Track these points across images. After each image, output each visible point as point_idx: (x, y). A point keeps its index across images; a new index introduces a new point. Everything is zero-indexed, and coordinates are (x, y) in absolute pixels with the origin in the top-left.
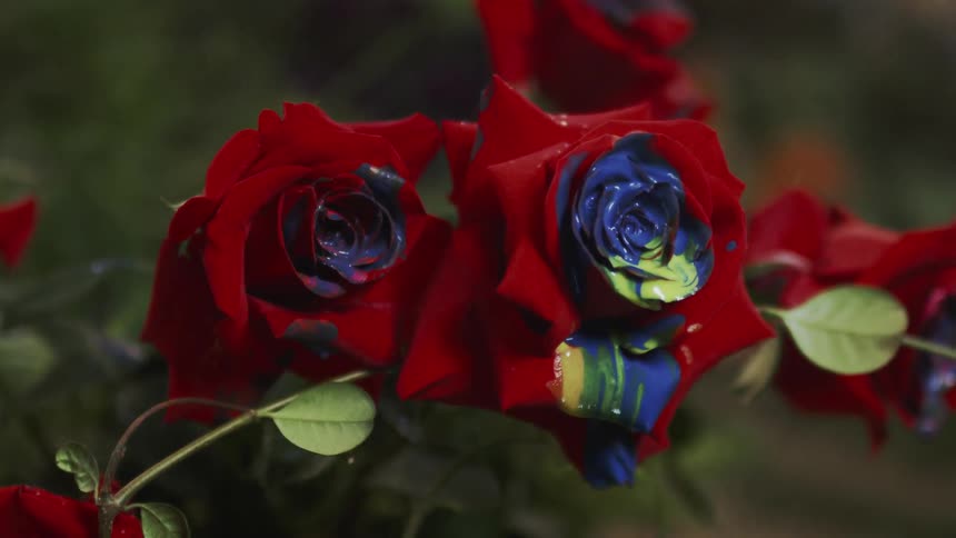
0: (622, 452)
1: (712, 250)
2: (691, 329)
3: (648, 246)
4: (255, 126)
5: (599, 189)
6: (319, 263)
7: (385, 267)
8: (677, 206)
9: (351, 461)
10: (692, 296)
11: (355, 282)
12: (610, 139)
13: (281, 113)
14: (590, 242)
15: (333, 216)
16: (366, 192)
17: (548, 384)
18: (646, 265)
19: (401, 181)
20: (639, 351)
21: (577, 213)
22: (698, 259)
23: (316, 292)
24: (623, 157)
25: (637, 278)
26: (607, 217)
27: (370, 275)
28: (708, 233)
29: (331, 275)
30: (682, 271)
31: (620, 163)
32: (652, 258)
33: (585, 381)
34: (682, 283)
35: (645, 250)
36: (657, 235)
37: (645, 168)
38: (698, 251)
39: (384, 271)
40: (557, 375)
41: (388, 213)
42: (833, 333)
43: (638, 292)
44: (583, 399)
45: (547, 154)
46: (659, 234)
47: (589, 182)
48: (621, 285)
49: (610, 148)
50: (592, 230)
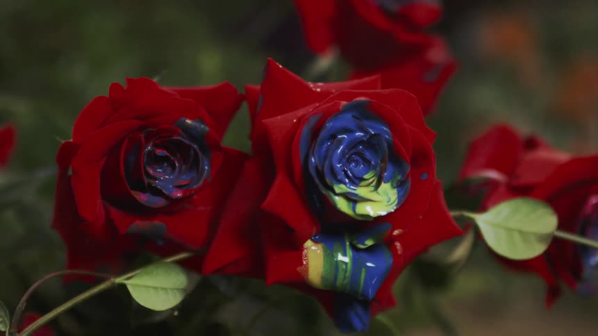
0: (359, 309)
1: (410, 179)
2: (396, 232)
3: (366, 177)
4: (106, 93)
5: (333, 137)
6: (149, 184)
7: (195, 187)
8: (386, 149)
9: (176, 313)
10: (391, 212)
11: (174, 198)
12: (339, 104)
13: (124, 84)
14: (321, 175)
15: (160, 152)
16: (183, 137)
17: (298, 269)
18: (361, 191)
19: (207, 129)
20: (362, 247)
21: (313, 155)
22: (399, 186)
23: (147, 204)
24: (349, 116)
25: (353, 200)
26: (335, 158)
27: (184, 193)
28: (408, 168)
29: (157, 192)
30: (387, 195)
31: (347, 120)
32: (368, 185)
33: (324, 266)
34: (386, 204)
35: (362, 179)
36: (373, 169)
37: (366, 123)
38: (399, 181)
39: (195, 189)
40: (305, 263)
41: (198, 150)
42: (509, 230)
43: (354, 209)
44: (323, 278)
45: (301, 112)
46: (374, 168)
47: (323, 134)
48: (342, 205)
49: (338, 110)
50: (323, 166)
